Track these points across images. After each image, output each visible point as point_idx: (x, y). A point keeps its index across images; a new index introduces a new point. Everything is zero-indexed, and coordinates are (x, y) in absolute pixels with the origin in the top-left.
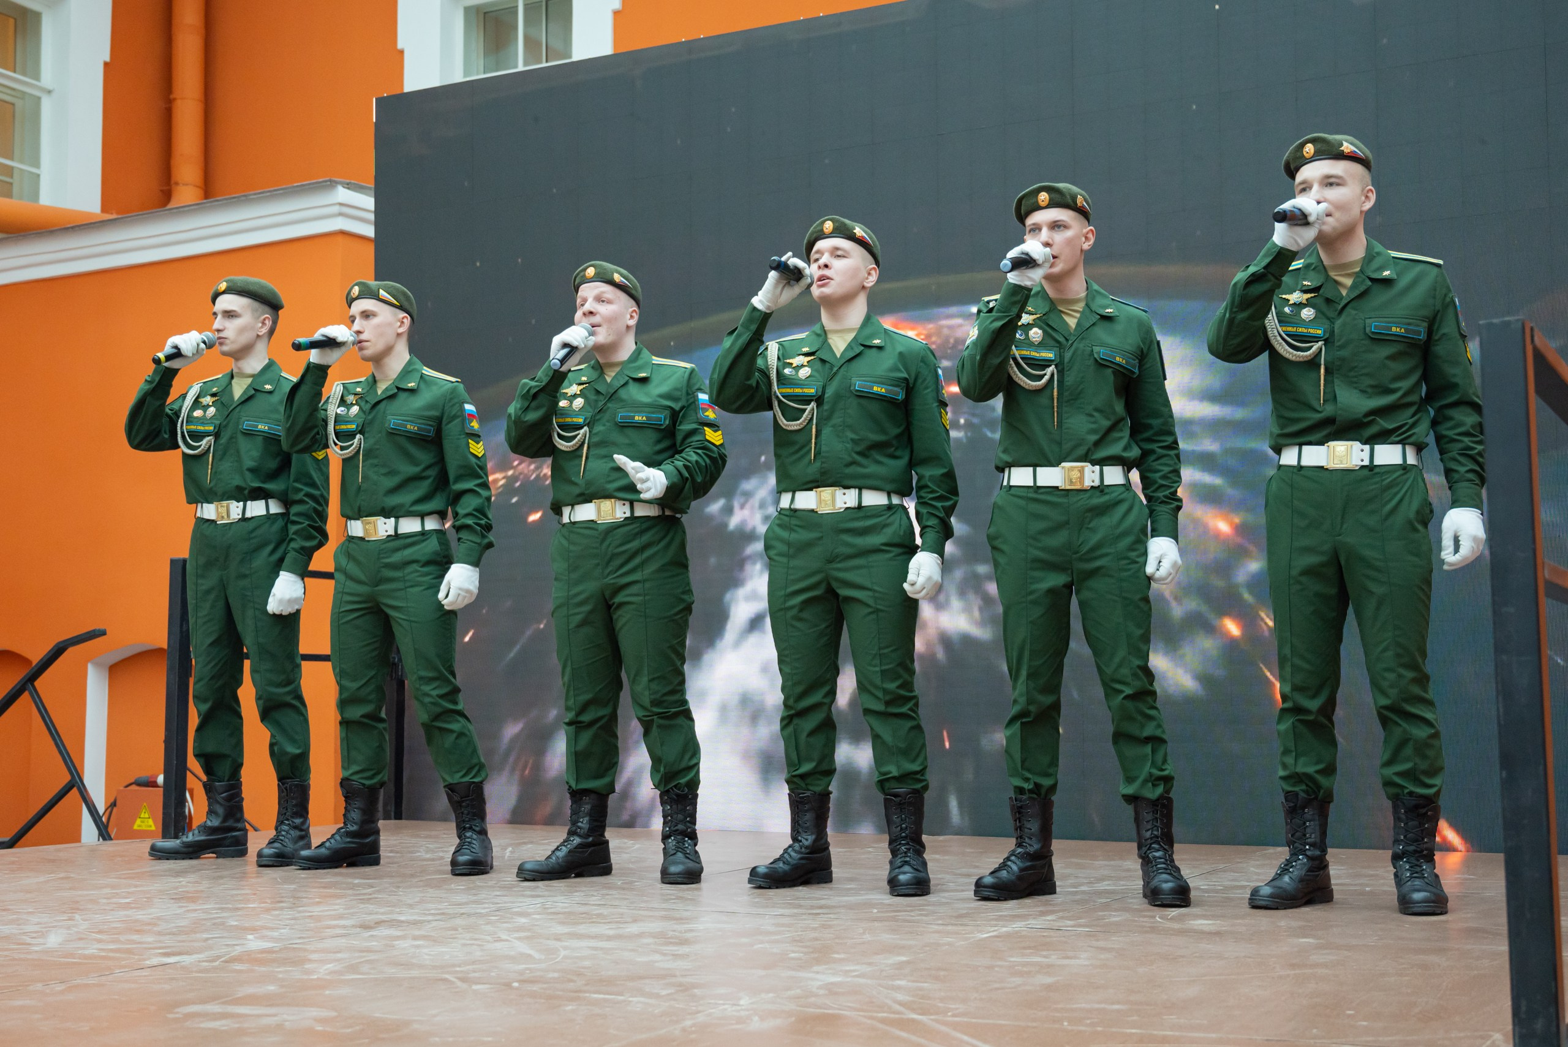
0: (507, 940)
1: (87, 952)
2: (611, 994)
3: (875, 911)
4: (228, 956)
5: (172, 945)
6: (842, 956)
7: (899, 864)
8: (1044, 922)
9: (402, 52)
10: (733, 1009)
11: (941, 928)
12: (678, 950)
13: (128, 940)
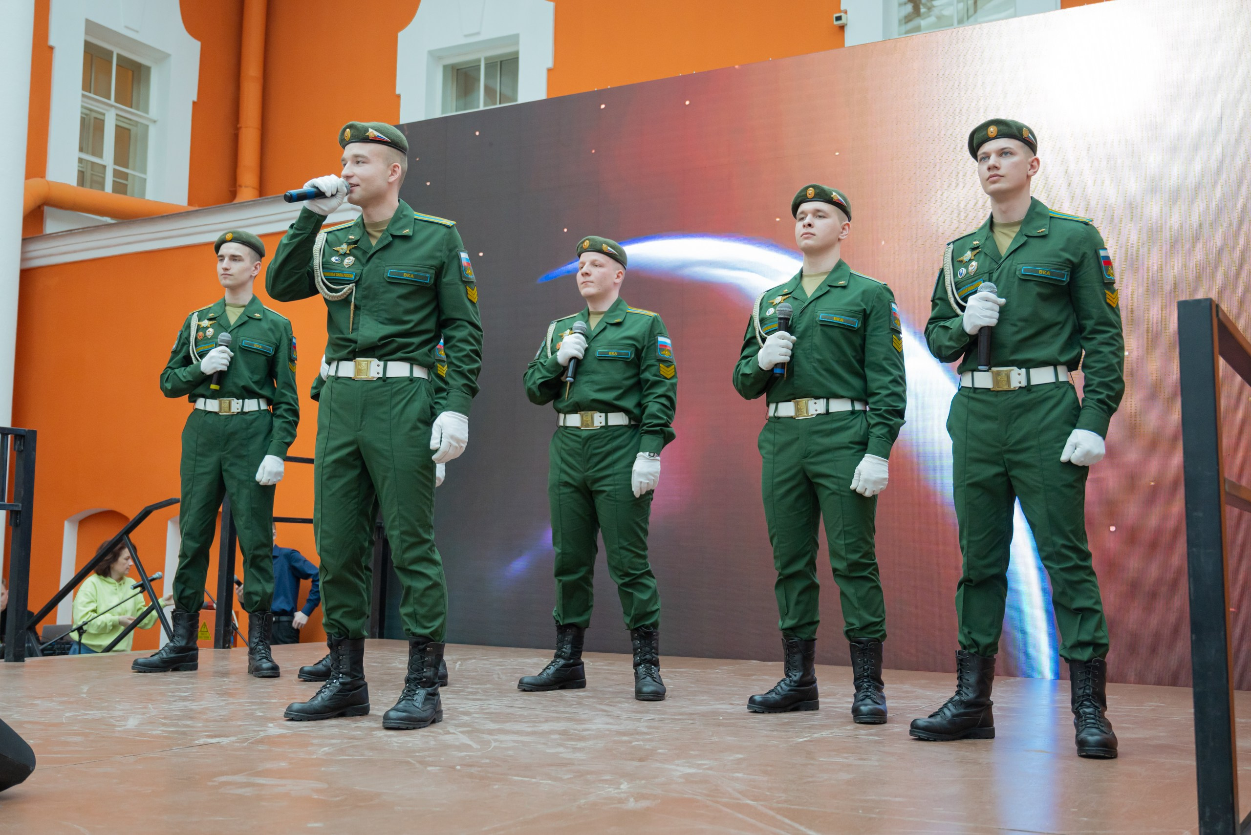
0: (454, 734)
1: (154, 733)
2: (527, 777)
3: (721, 718)
4: (253, 739)
5: (215, 729)
6: (697, 753)
7: (862, 698)
8: (844, 731)
9: (399, 96)
10: (616, 791)
11: (770, 733)
12: (577, 745)
13: (184, 725)
